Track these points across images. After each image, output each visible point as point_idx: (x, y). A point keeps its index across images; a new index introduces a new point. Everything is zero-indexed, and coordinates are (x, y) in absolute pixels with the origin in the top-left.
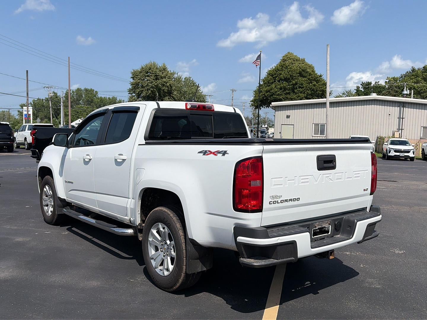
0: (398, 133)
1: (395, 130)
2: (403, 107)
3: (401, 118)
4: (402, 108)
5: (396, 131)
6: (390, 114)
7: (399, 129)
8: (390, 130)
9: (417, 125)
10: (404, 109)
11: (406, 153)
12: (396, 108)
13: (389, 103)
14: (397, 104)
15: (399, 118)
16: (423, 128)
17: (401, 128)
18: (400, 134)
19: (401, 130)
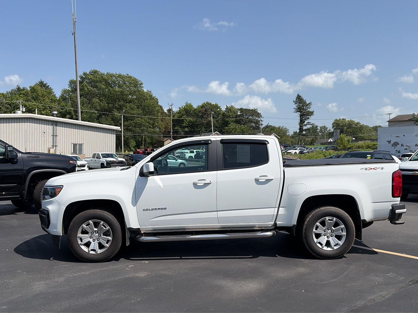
0: (53, 149)
1: (50, 146)
2: (56, 125)
3: (54, 136)
4: (55, 127)
5: (51, 148)
6: (45, 131)
7: (53, 146)
8: (45, 147)
9: (68, 142)
10: (57, 127)
11: (82, 167)
12: (50, 126)
13: (43, 122)
14: (50, 123)
15: (53, 136)
16: (73, 145)
17: (55, 145)
18: (54, 150)
19: (55, 147)
